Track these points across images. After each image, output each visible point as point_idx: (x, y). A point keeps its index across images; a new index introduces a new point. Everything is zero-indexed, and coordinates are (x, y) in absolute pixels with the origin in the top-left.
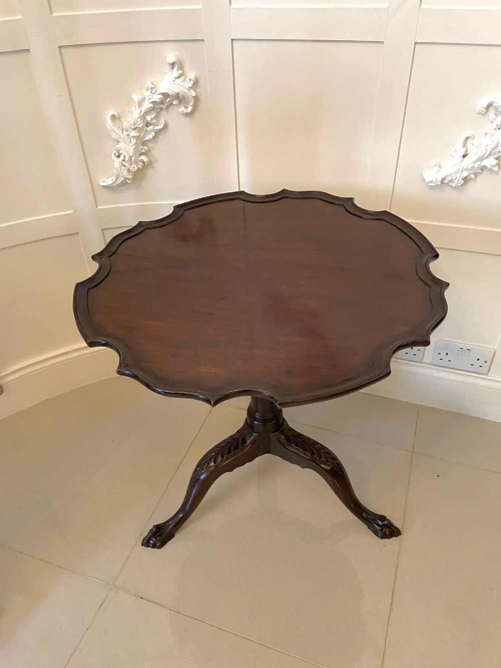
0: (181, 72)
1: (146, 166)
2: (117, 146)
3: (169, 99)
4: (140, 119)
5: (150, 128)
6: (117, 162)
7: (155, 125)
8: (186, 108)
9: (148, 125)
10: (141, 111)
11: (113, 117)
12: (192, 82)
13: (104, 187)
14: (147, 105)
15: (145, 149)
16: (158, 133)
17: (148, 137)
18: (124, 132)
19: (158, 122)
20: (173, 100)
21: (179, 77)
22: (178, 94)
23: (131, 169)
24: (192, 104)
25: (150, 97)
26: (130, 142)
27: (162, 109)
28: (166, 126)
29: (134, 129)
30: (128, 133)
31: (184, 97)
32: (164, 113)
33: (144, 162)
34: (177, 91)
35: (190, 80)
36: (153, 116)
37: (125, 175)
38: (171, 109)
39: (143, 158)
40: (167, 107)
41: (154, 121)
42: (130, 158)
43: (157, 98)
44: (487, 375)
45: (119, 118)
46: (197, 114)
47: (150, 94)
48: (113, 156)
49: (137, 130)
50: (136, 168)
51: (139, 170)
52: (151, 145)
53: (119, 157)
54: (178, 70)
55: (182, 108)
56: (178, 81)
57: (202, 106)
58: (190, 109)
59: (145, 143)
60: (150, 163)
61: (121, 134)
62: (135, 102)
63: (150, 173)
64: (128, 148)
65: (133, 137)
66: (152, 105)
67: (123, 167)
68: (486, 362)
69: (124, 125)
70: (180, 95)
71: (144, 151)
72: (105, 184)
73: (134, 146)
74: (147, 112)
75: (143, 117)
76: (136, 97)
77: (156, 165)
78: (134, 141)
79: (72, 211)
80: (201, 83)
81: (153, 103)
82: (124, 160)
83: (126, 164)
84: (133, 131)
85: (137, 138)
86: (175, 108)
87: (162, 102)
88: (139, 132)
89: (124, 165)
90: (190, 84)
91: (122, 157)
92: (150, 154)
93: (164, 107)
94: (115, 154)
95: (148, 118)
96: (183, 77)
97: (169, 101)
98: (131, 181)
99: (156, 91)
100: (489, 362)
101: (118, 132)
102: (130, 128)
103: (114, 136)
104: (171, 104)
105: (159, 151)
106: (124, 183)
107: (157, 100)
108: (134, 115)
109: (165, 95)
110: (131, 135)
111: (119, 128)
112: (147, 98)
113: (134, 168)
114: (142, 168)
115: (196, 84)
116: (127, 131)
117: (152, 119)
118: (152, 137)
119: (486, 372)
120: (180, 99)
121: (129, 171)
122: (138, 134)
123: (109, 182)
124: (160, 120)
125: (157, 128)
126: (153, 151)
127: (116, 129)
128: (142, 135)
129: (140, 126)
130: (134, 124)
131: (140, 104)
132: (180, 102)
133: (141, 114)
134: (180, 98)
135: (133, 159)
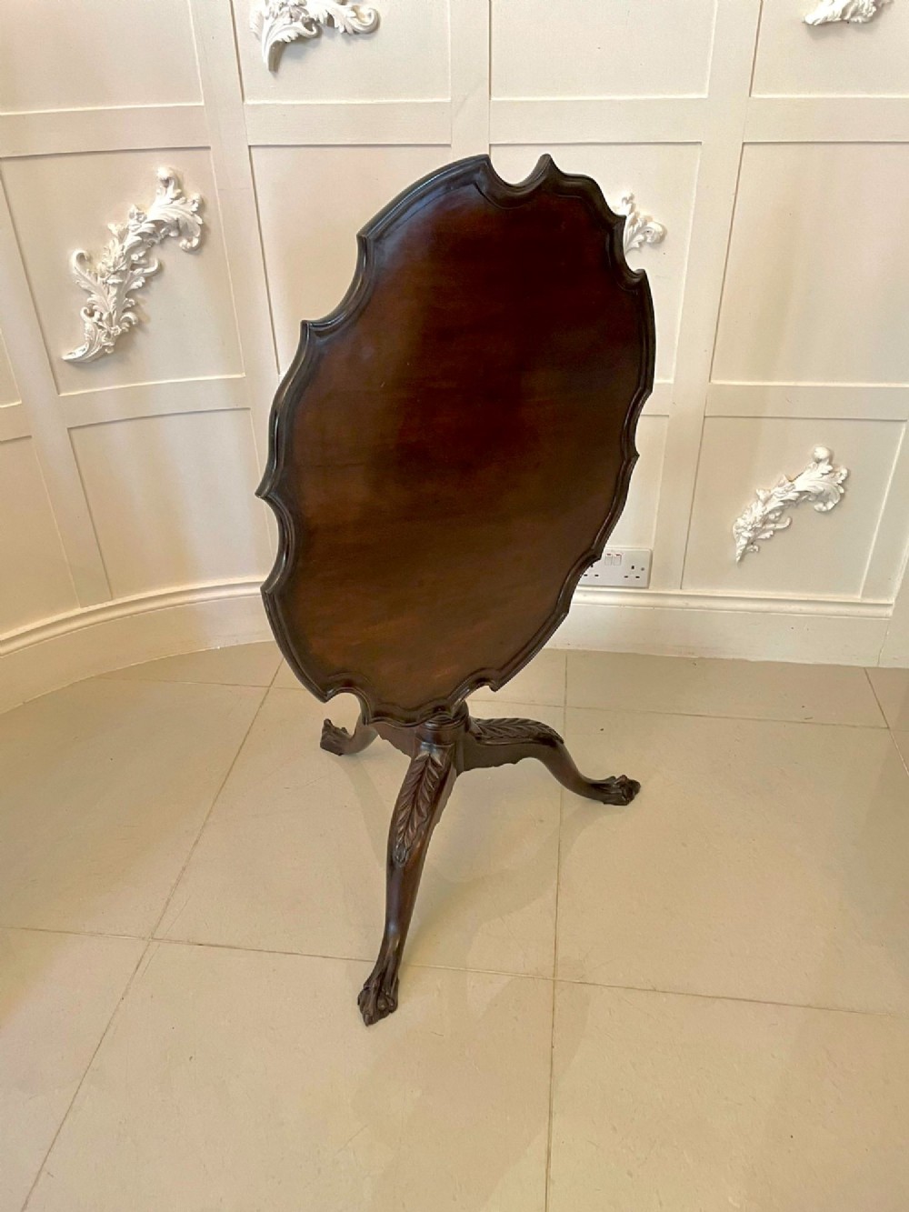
0: (179, 191)
1: (134, 328)
2: (89, 299)
3: (163, 230)
4: (122, 259)
5: (138, 271)
6: (89, 323)
7: (145, 266)
8: (190, 241)
9: (133, 266)
10: (123, 247)
11: (81, 257)
12: (196, 205)
13: (68, 361)
14: (132, 239)
15: (130, 303)
16: (149, 278)
17: (135, 285)
18: (99, 278)
19: (149, 262)
20: (170, 231)
21: (177, 198)
22: (177, 221)
23: (112, 332)
24: (198, 234)
25: (136, 227)
26: (108, 292)
27: (154, 243)
28: (161, 269)
29: (115, 273)
30: (104, 279)
31: (186, 226)
32: (156, 250)
33: (130, 323)
34: (175, 217)
35: (194, 202)
36: (141, 255)
37: (103, 341)
38: (169, 244)
39: (130, 315)
40: (162, 242)
41: (143, 261)
42: (110, 315)
43: (146, 227)
44: (647, 588)
45: (90, 259)
46: (205, 249)
47: (136, 222)
48: (82, 314)
49: (119, 274)
50: (120, 330)
51: (123, 333)
52: (139, 296)
53: (91, 315)
54: (175, 188)
55: (184, 242)
56: (176, 203)
57: (212, 238)
58: (195, 242)
59: (130, 294)
60: (140, 324)
61: (94, 282)
62: (114, 235)
63: (140, 338)
64: (106, 301)
65: (114, 285)
66: (139, 238)
67: (99, 330)
68: (643, 569)
69: (98, 267)
70: (180, 223)
71: (129, 306)
72: (71, 357)
73: (115, 298)
74: (132, 249)
75: (127, 256)
76: (114, 228)
77: (149, 326)
78: (114, 291)
79: (20, 402)
80: (210, 205)
81: (140, 235)
82: (100, 320)
83: (105, 326)
84: (113, 276)
85: (119, 285)
86: (174, 242)
87: (153, 234)
88: (121, 277)
89: (101, 327)
90: (194, 208)
91: (97, 315)
92: (139, 311)
93: (157, 241)
94: (85, 311)
95: (135, 257)
96: (183, 198)
97: (164, 232)
98: (112, 351)
99: (145, 218)
100: (647, 568)
101: (89, 278)
102: (109, 272)
103: (84, 285)
104: (167, 236)
105: (153, 305)
106: (102, 355)
107: (148, 231)
108: (113, 253)
109: (159, 224)
110: (110, 281)
111: (90, 272)
112: (131, 228)
113: (117, 330)
114: (127, 330)
115: (202, 209)
116: (102, 277)
117: (140, 258)
118: (140, 284)
119: (645, 585)
120: (180, 228)
121: (109, 335)
122: (121, 281)
123: (78, 353)
124: (151, 259)
125: (147, 271)
126: (142, 306)
127: (86, 275)
128: (126, 282)
129: (123, 268)
130: (114, 266)
131: (122, 237)
132: (181, 234)
133: (124, 252)
134: (181, 226)
135: (114, 317)
